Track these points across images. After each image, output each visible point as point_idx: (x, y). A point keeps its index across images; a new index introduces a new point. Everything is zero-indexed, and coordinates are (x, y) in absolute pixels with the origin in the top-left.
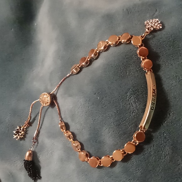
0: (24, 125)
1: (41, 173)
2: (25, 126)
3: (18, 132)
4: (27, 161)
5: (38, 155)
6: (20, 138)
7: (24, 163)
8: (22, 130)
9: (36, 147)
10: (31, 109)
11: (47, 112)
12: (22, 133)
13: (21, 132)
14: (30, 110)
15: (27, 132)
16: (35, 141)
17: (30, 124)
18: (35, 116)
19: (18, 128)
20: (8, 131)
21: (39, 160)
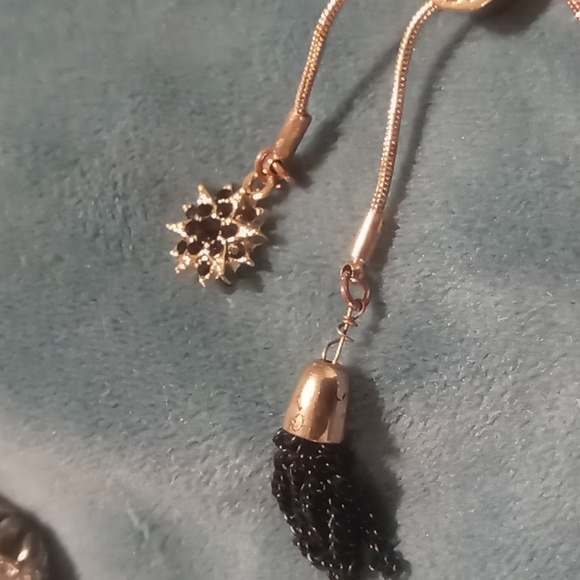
0: (248, 181)
1: (401, 533)
2: (257, 184)
3: (205, 229)
4: (307, 445)
5: (390, 401)
6: (228, 269)
7: (279, 461)
8: (239, 211)
9: (368, 342)
10: (315, 47)
11: (454, 69)
12: (245, 232)
13: (231, 231)
14: (311, 61)
15: (281, 229)
16: (359, 293)
17: (298, 169)
18: (334, 107)
19: (204, 199)
20: (126, 218)
21: (391, 440)
